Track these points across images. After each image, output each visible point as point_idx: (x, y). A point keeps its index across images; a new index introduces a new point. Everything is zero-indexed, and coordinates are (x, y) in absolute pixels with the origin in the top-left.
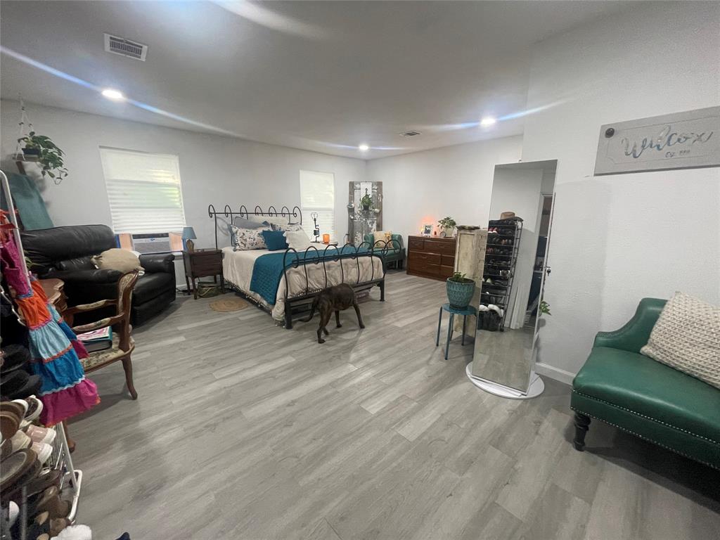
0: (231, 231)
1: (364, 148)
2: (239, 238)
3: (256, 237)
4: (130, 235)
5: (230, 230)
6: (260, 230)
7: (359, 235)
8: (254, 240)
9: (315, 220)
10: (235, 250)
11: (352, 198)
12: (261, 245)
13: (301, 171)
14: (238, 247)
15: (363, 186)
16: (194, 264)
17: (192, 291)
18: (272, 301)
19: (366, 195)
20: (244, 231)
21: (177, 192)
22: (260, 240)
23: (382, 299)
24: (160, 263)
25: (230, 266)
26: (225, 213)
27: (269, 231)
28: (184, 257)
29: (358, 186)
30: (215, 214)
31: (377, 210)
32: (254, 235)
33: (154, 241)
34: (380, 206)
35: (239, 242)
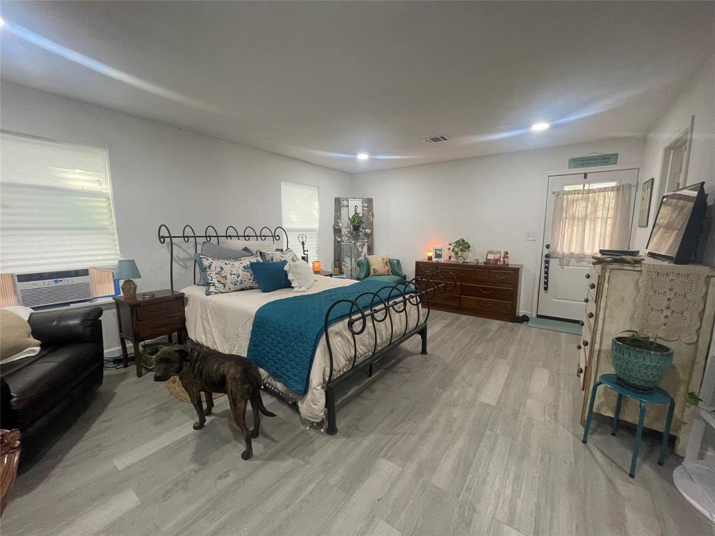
0: (201, 264)
1: (363, 157)
2: (214, 276)
3: (241, 272)
4: (12, 275)
5: (198, 261)
6: (247, 261)
7: (347, 260)
8: (238, 277)
9: (303, 244)
10: (208, 293)
11: (338, 217)
12: (248, 284)
13: (282, 183)
14: (212, 289)
15: (352, 203)
16: (138, 320)
17: (133, 359)
18: (302, 388)
19: (356, 214)
20: (221, 263)
21: (105, 205)
22: (247, 277)
23: (424, 351)
24: (76, 325)
25: (199, 318)
26: (184, 237)
27: (258, 263)
28: (118, 304)
29: (345, 203)
30: (171, 237)
31: (368, 231)
32: (237, 269)
33: (60, 284)
34: (371, 225)
35: (215, 281)
